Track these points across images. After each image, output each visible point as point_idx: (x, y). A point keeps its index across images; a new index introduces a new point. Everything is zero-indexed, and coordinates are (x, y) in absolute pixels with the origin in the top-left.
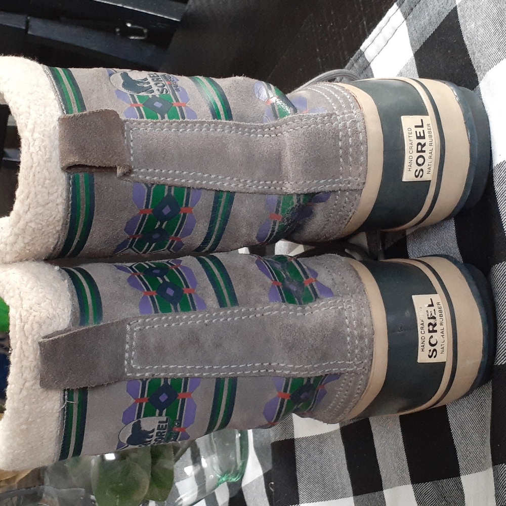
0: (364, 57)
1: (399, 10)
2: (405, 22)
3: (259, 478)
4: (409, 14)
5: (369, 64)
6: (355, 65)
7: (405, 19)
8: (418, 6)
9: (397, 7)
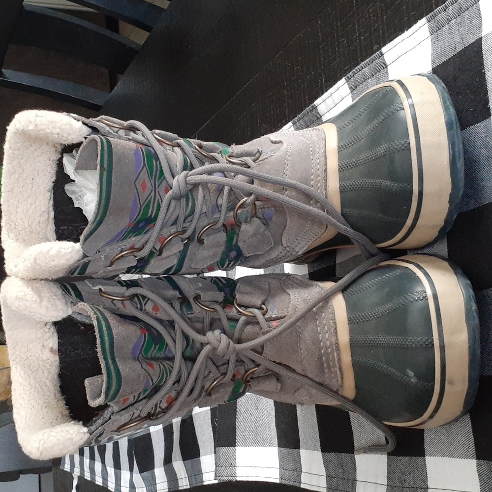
0: (317, 110)
1: (347, 83)
2: (351, 94)
3: (207, 411)
4: (354, 90)
5: (321, 117)
6: (309, 113)
7: (351, 92)
8: (361, 86)
9: (346, 81)
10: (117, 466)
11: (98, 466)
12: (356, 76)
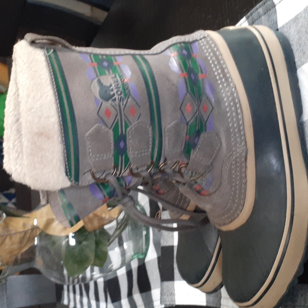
3: (155, 259)
10: (97, 299)
11: (85, 300)
12: (253, 15)
